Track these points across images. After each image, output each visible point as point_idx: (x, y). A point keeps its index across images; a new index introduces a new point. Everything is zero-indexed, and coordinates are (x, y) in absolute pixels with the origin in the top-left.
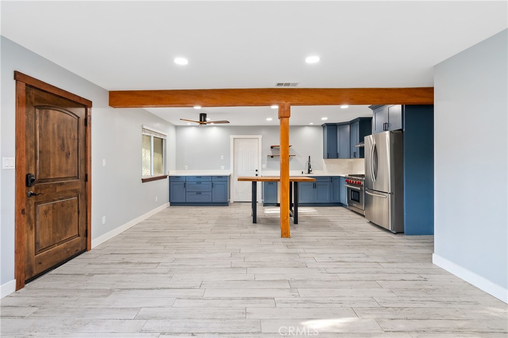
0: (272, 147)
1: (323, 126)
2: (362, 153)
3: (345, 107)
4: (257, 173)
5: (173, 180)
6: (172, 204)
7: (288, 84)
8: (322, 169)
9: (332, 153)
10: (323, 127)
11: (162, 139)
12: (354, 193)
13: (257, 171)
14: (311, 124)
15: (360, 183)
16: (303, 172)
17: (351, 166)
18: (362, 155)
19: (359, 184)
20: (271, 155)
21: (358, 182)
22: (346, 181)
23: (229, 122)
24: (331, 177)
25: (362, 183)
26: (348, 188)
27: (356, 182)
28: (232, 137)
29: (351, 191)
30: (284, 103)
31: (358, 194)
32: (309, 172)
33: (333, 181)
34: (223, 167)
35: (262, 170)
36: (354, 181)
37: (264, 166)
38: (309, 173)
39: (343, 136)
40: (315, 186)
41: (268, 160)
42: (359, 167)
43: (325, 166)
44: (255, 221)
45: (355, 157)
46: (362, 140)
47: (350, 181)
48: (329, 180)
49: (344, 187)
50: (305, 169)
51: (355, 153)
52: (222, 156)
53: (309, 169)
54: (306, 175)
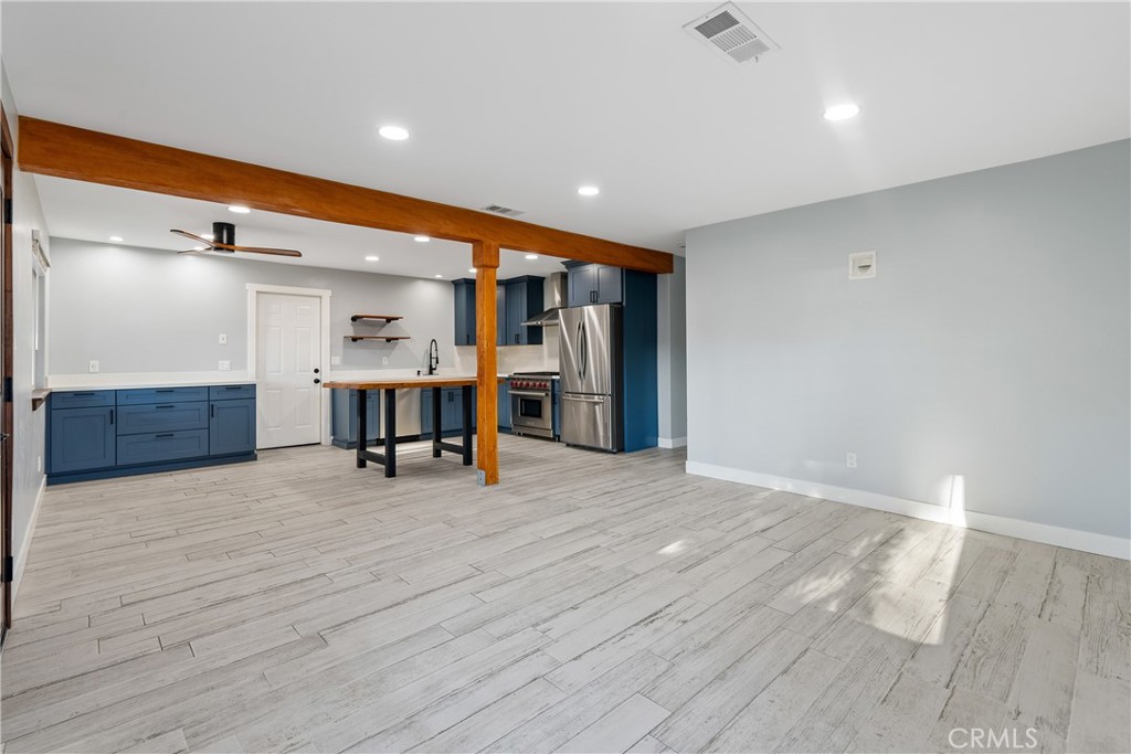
0: (354, 319)
1: (455, 284)
2: (535, 337)
3: (532, 257)
4: (317, 376)
5: (64, 403)
6: (56, 478)
7: (505, 210)
8: (453, 366)
10: (455, 286)
12: (528, 402)
13: (316, 371)
14: (439, 276)
15: (544, 385)
16: (418, 373)
18: (538, 340)
20: (352, 335)
22: (511, 384)
23: (300, 255)
25: (549, 385)
26: (513, 395)
27: (534, 384)
28: (252, 288)
29: (522, 400)
31: (536, 403)
32: (431, 371)
34: (225, 364)
35: (330, 370)
37: (337, 360)
38: (431, 374)
41: (345, 347)
43: (458, 359)
45: (516, 343)
47: (515, 384)
50: (422, 367)
51: (516, 336)
52: (221, 336)
53: (430, 366)
54: (425, 378)
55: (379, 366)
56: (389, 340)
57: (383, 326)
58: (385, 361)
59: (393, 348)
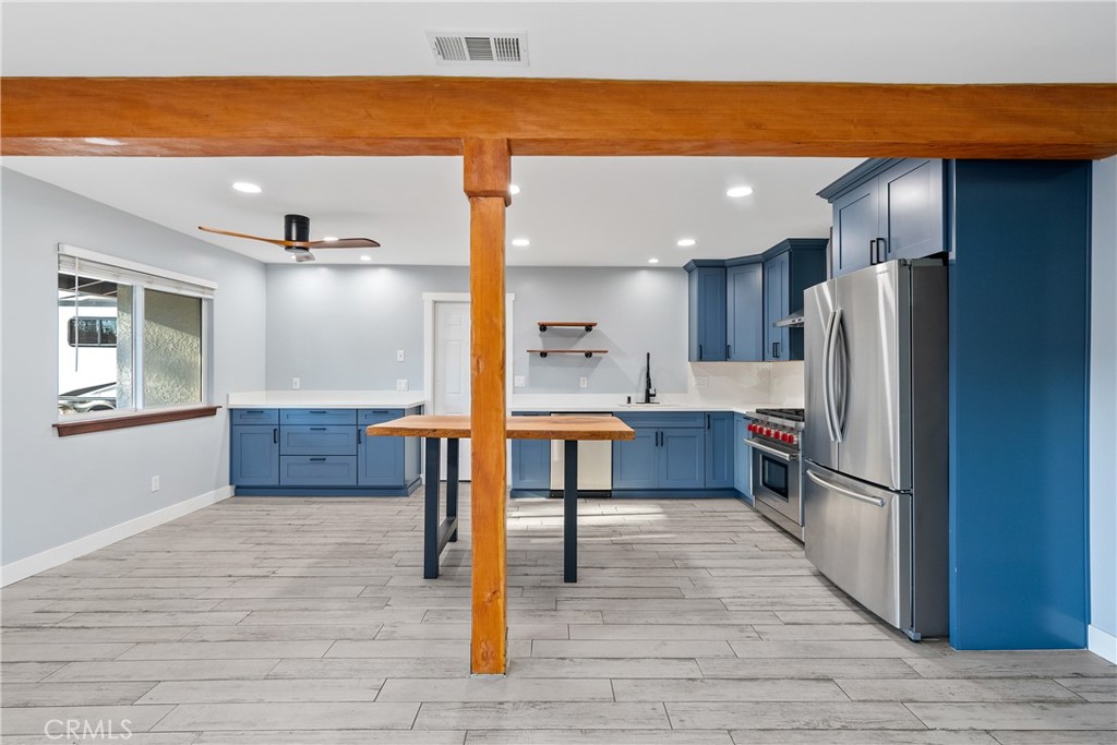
0: (543, 328)
1: (688, 269)
2: (796, 344)
5: (241, 419)
6: (241, 490)
8: (684, 390)
9: (712, 345)
10: (689, 272)
11: (201, 299)
12: (773, 465)
14: (654, 261)
15: (791, 439)
16: (629, 399)
17: (767, 384)
18: (797, 352)
19: (786, 442)
20: (541, 349)
21: (784, 436)
22: (750, 428)
24: (708, 415)
25: (797, 439)
26: (755, 449)
27: (777, 435)
28: (429, 297)
29: (763, 457)
30: (482, 136)
31: (783, 469)
32: (648, 397)
33: (716, 424)
34: (402, 383)
35: (514, 393)
36: (773, 432)
37: (521, 381)
38: (648, 401)
39: (743, 296)
40: (660, 440)
41: (531, 364)
42: (789, 387)
43: (692, 381)
44: (432, 571)
45: (776, 356)
46: (797, 305)
47: (761, 430)
48: (700, 422)
49: (746, 443)
50: (637, 391)
51: (775, 344)
53: (648, 391)
54: (639, 407)
55: (576, 389)
56: (589, 354)
57: (582, 336)
58: (584, 383)
59: (595, 366)
